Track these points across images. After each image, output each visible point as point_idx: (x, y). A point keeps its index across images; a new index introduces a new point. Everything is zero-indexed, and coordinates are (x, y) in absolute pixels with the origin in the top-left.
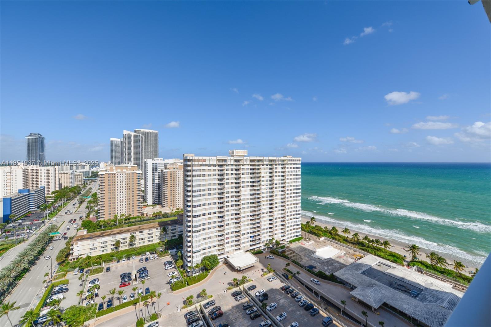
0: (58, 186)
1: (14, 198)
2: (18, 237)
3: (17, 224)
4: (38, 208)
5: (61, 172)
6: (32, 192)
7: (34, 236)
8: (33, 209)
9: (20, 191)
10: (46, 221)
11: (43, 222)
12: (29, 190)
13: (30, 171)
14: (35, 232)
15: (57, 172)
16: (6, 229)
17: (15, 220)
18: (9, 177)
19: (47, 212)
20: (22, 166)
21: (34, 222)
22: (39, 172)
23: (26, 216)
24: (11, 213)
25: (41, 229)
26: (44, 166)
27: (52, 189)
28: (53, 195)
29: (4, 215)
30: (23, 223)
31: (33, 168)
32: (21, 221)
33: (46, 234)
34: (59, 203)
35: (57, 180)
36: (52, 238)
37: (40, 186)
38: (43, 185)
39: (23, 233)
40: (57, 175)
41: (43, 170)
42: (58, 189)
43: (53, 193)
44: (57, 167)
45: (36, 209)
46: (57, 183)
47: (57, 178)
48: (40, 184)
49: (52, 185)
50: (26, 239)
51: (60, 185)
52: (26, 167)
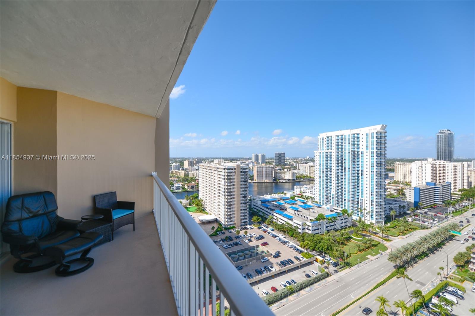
0: (466, 184)
1: (423, 188)
2: (423, 223)
3: (423, 212)
4: (443, 202)
5: (469, 169)
6: (438, 186)
7: (437, 228)
8: (439, 202)
9: (428, 184)
10: (450, 217)
11: (446, 218)
12: (435, 184)
13: (437, 166)
14: (437, 224)
15: (465, 168)
16: (415, 213)
17: (423, 208)
18: (420, 170)
19: (451, 209)
20: (430, 160)
21: (438, 215)
22: (446, 167)
23: (432, 207)
24: (420, 201)
25: (444, 224)
26: (451, 161)
27: (459, 187)
28: (460, 193)
29: (414, 202)
30: (428, 213)
31: (440, 164)
32: (427, 210)
33: (446, 230)
34: (465, 203)
35: (466, 178)
36: (453, 236)
37: (446, 181)
38: (449, 181)
39: (428, 221)
40: (466, 172)
41: (450, 166)
42: (466, 187)
43: (460, 190)
44: (465, 163)
45: (441, 203)
46: (466, 181)
47: (465, 175)
48: (446, 179)
49: (459, 182)
50: (429, 227)
51: (469, 184)
52: (435, 162)
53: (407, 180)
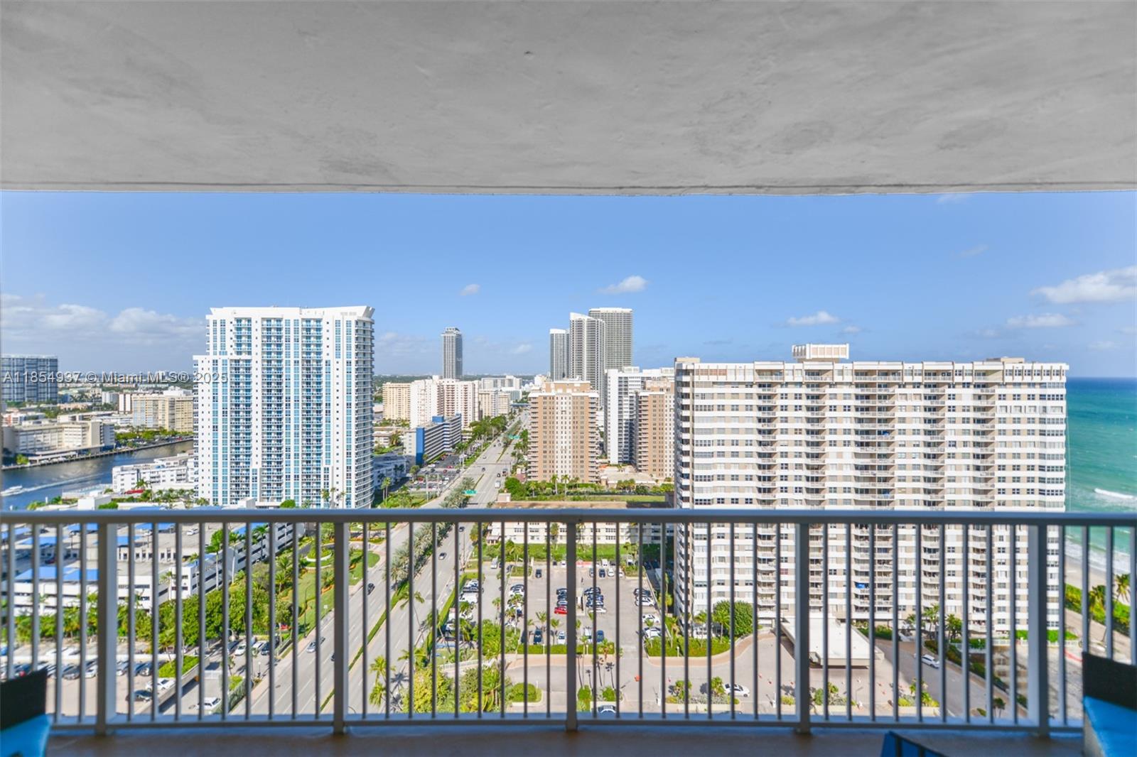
0: (477, 414)
1: (428, 428)
2: (430, 490)
3: (429, 470)
4: (453, 447)
5: (482, 391)
6: (447, 422)
7: (448, 492)
8: (448, 449)
9: (435, 419)
10: (462, 470)
11: (458, 472)
12: (443, 419)
13: (445, 387)
14: (448, 486)
15: (476, 391)
16: (418, 474)
17: (428, 463)
18: (423, 397)
19: (462, 456)
20: (436, 377)
21: (449, 470)
22: (455, 389)
23: (440, 459)
24: (424, 452)
25: (456, 483)
26: (461, 380)
27: (470, 420)
28: (471, 429)
29: (417, 454)
30: (436, 470)
31: (448, 384)
32: (434, 465)
33: (460, 491)
34: (478, 443)
35: (477, 405)
36: (467, 498)
37: (456, 412)
38: (459, 412)
39: (436, 484)
40: (477, 395)
41: (459, 385)
42: (477, 419)
43: (472, 425)
44: (476, 382)
45: (451, 449)
46: (477, 410)
47: (476, 400)
48: (456, 409)
49: (470, 412)
50: (438, 494)
51: (481, 412)
52: (441, 381)
53: (403, 417)
